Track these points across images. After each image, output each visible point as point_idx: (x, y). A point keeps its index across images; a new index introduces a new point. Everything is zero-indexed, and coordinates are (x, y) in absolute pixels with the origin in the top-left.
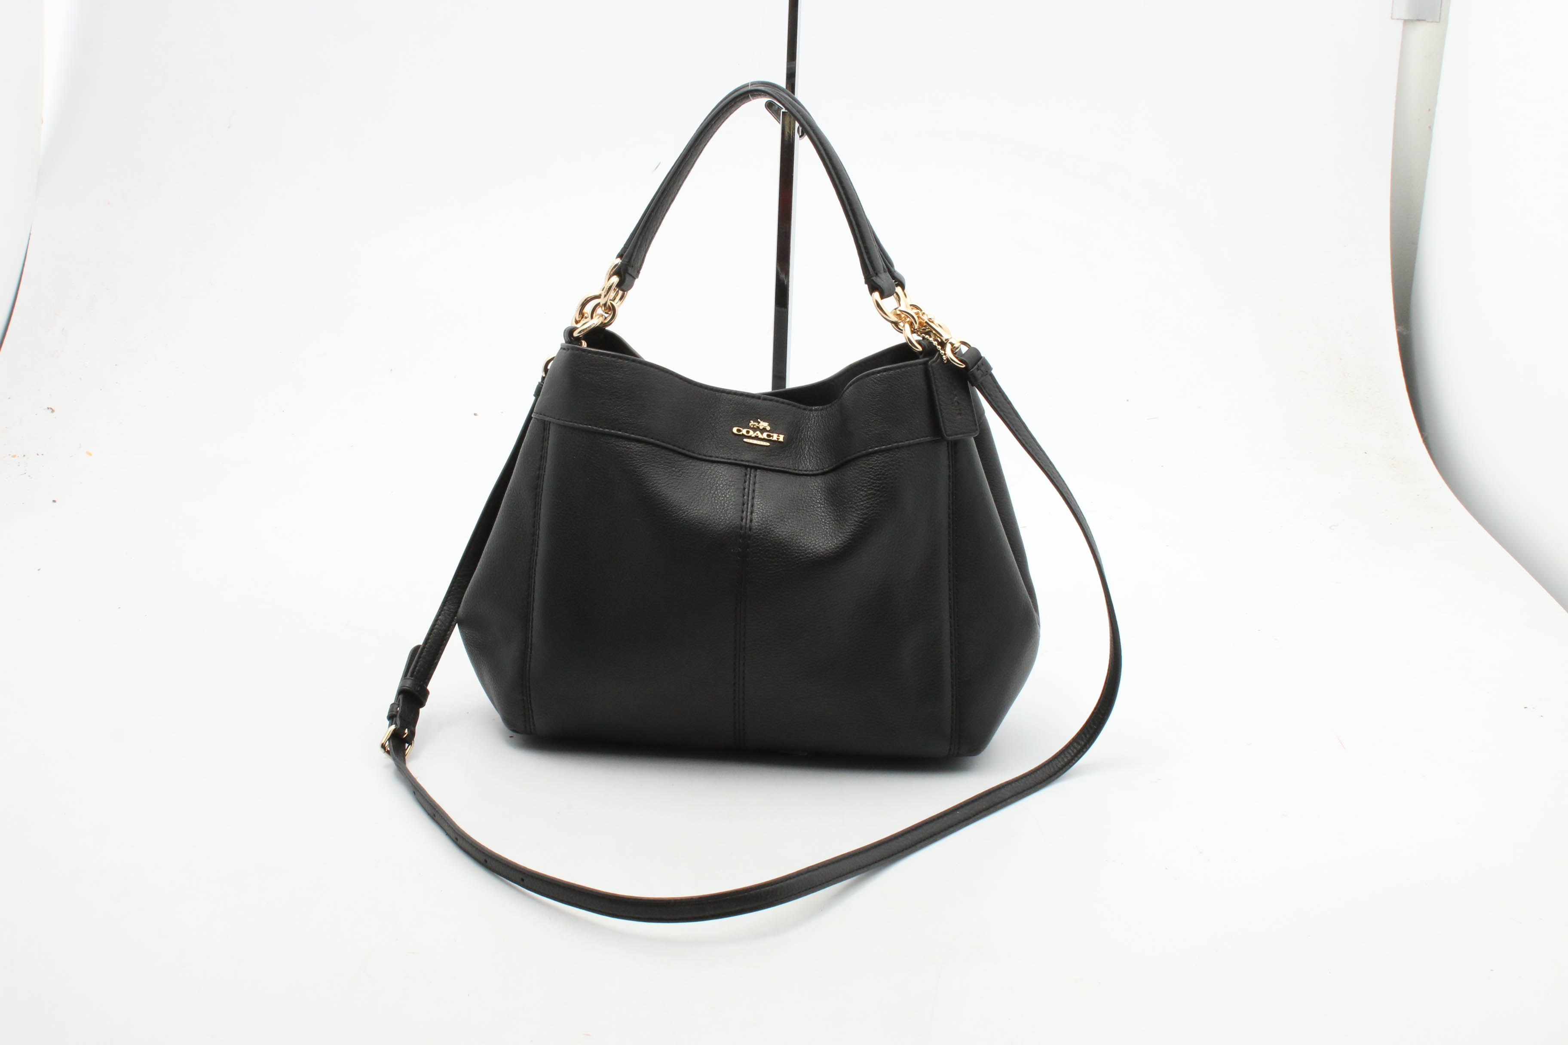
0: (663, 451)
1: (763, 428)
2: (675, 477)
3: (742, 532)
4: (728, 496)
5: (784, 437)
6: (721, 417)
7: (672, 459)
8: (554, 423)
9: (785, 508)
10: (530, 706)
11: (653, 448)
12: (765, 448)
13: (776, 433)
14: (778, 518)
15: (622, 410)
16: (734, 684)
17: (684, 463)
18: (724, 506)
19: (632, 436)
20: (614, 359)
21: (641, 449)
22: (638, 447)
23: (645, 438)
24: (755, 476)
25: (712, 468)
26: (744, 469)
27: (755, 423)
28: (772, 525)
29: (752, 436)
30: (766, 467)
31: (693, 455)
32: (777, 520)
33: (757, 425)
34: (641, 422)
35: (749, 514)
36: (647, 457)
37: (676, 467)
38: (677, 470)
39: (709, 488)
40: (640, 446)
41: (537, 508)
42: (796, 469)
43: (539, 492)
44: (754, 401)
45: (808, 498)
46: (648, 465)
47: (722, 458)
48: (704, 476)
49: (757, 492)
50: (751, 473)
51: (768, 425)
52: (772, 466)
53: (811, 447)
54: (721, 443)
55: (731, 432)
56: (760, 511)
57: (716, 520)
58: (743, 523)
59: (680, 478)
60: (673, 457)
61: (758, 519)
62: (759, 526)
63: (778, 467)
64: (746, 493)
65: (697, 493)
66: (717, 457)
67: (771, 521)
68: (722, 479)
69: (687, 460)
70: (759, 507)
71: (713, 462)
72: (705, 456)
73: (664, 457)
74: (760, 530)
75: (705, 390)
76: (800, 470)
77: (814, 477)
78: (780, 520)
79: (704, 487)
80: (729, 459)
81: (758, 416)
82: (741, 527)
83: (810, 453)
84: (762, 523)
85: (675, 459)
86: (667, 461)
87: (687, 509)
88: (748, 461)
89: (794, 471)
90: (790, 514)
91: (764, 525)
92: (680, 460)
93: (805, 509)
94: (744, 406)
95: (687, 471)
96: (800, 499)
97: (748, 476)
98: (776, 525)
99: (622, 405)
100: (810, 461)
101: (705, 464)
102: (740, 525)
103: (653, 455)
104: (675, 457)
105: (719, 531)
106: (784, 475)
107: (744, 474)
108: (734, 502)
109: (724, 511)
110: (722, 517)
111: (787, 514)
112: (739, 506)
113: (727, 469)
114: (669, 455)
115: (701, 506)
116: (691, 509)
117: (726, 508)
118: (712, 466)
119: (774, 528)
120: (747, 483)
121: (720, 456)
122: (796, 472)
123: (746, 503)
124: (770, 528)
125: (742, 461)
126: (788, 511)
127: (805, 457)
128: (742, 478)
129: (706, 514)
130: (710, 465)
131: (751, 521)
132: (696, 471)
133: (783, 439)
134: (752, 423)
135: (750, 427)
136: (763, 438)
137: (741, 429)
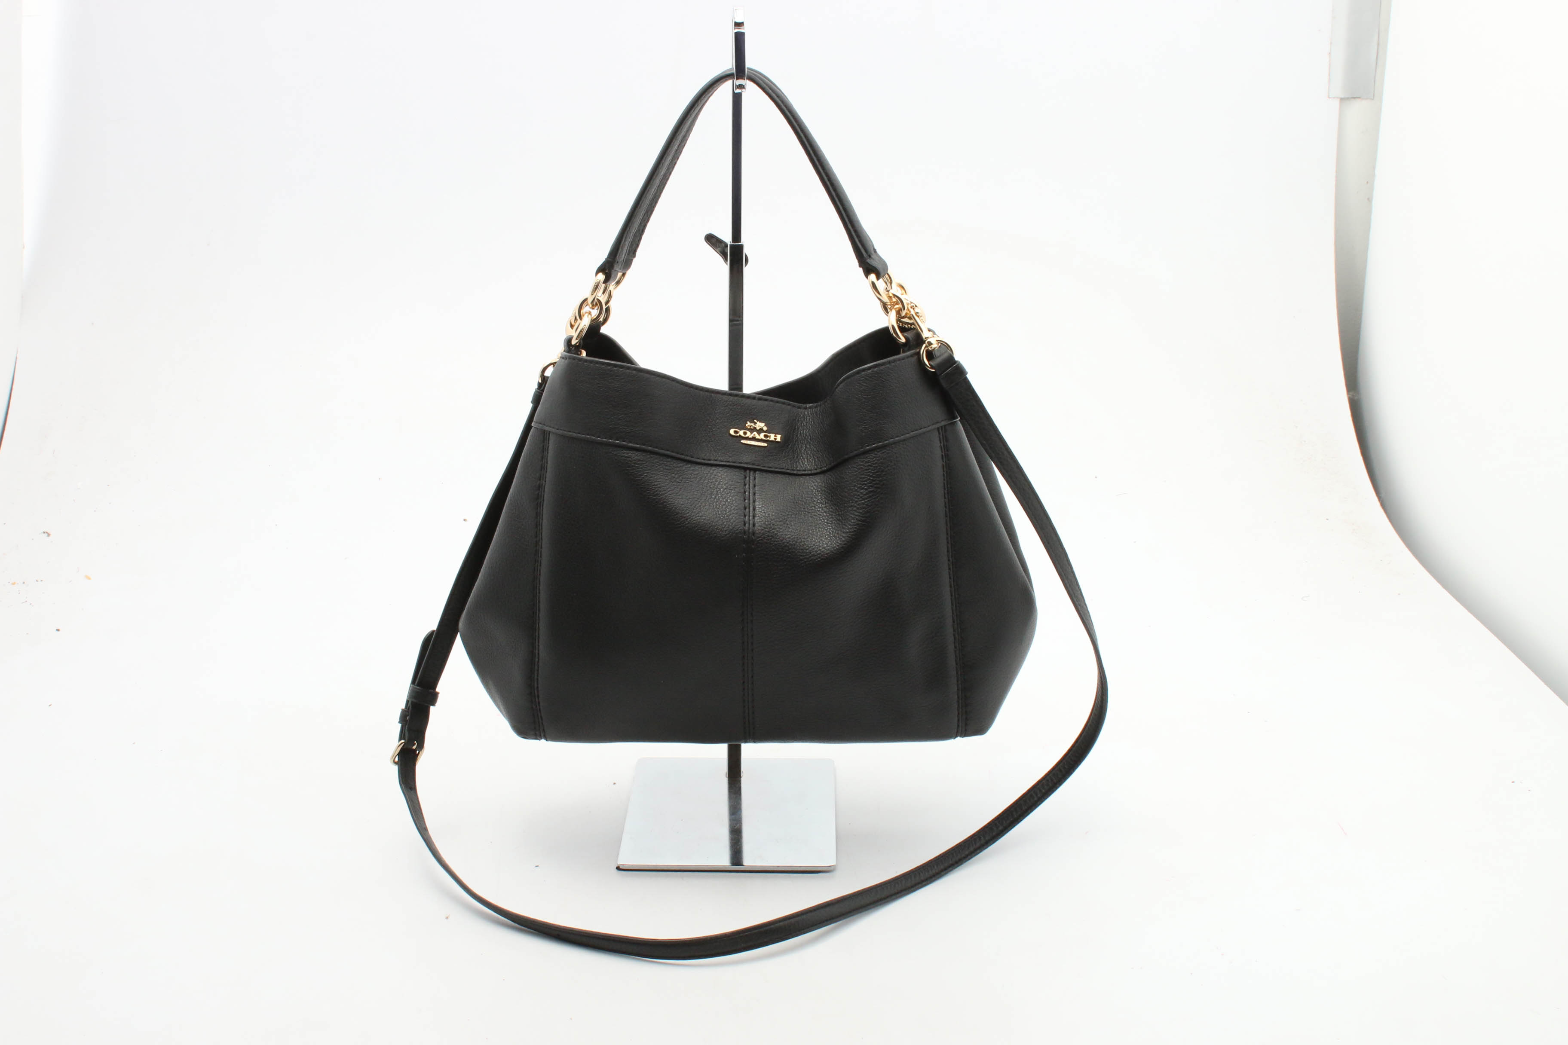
0: (661, 458)
1: (760, 429)
2: (677, 482)
3: (746, 536)
4: (729, 501)
5: (781, 437)
6: (717, 418)
7: (671, 466)
8: (553, 433)
9: (787, 510)
10: (539, 714)
11: (651, 456)
12: (763, 448)
13: (773, 433)
14: (780, 521)
15: (620, 419)
17: (684, 469)
18: (725, 511)
19: (630, 445)
20: (613, 371)
21: (639, 459)
22: (637, 455)
23: (643, 446)
24: (755, 479)
25: (711, 472)
26: (743, 471)
27: (752, 424)
28: (775, 529)
29: (749, 437)
30: (765, 468)
31: (692, 459)
32: (780, 523)
33: (754, 426)
34: (640, 430)
35: (751, 518)
36: (646, 465)
37: (675, 473)
38: (676, 476)
39: (709, 492)
40: (640, 456)
41: (538, 518)
43: (540, 502)
44: (749, 401)
45: (808, 499)
46: (647, 473)
47: (721, 461)
48: (704, 481)
49: (758, 495)
50: (750, 475)
52: (771, 468)
53: (808, 446)
54: (719, 445)
55: (728, 434)
56: (762, 515)
57: (719, 526)
58: (746, 528)
59: (681, 484)
60: (672, 463)
61: (761, 524)
62: (762, 530)
63: (777, 468)
64: (747, 496)
65: (698, 499)
66: (716, 460)
67: (774, 524)
68: (722, 483)
69: (686, 465)
70: (761, 510)
71: (712, 465)
72: (704, 460)
73: (663, 463)
74: (763, 534)
75: (701, 392)
76: (798, 470)
77: (813, 477)
78: (782, 523)
79: (705, 492)
80: (728, 462)
81: (754, 417)
82: (745, 532)
83: (807, 452)
84: (765, 526)
85: (675, 465)
86: (667, 468)
87: (690, 515)
88: (747, 463)
89: (792, 472)
90: (793, 516)
91: (767, 529)
92: (679, 465)
93: (806, 510)
94: (739, 407)
95: (687, 477)
96: (801, 501)
97: (747, 479)
98: (779, 528)
99: (619, 413)
100: (808, 460)
101: (704, 467)
102: (743, 530)
103: (653, 463)
104: (674, 463)
105: (723, 537)
106: (783, 476)
107: (744, 477)
108: (736, 506)
109: (727, 516)
110: (724, 522)
111: (789, 516)
112: (741, 510)
113: (726, 472)
114: (669, 461)
115: (703, 513)
116: (693, 516)
117: (728, 514)
118: (711, 469)
119: (777, 531)
120: (747, 486)
121: (719, 458)
122: (795, 472)
123: (748, 507)
124: (774, 532)
125: (741, 463)
126: (790, 513)
127: (803, 456)
128: (742, 481)
129: (709, 520)
130: (709, 468)
131: (754, 525)
132: (695, 476)
133: (781, 440)
134: (749, 423)
135: (747, 428)
136: (760, 438)
137: (739, 430)
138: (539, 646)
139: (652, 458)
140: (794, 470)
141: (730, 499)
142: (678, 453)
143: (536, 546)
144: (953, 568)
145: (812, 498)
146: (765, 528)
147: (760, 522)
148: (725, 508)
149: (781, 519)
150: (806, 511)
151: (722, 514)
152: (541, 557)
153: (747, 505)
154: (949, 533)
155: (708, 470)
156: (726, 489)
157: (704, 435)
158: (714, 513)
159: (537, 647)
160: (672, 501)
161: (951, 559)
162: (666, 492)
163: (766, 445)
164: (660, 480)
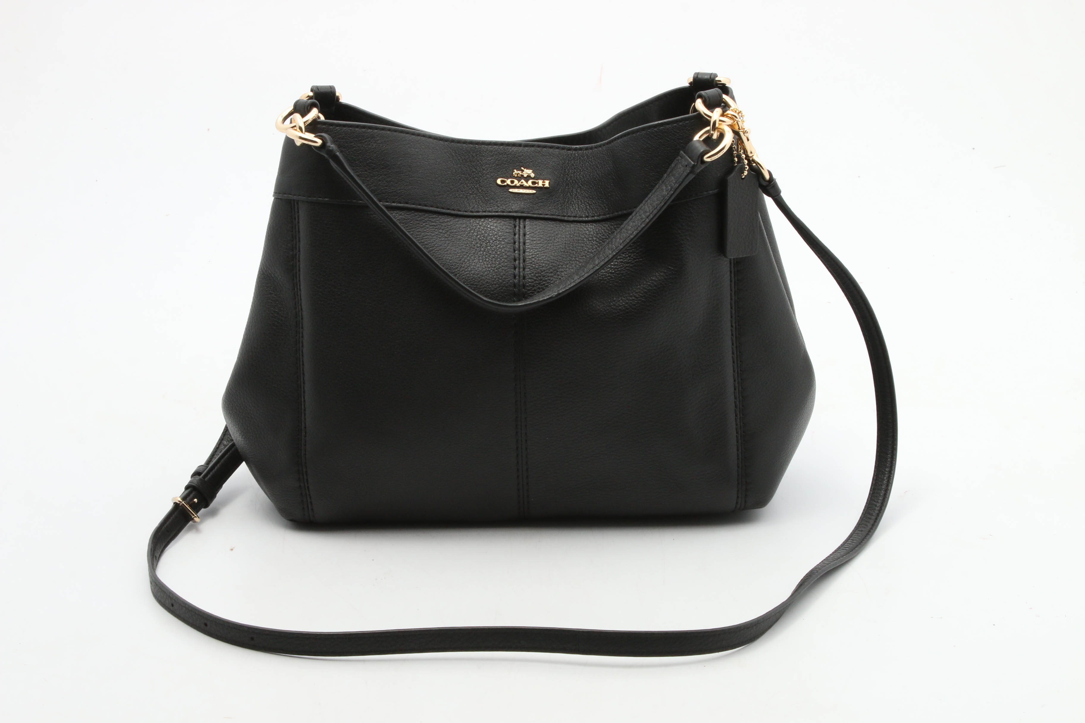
0: (427, 215)
1: (528, 176)
2: (443, 239)
3: (516, 290)
4: (498, 253)
5: (549, 183)
6: (484, 170)
7: (437, 222)
8: (303, 201)
9: (557, 261)
10: (307, 492)
11: (416, 214)
12: (531, 196)
13: (541, 179)
14: (551, 273)
15: (380, 180)
16: (517, 448)
17: (451, 223)
18: (495, 264)
19: (394, 204)
20: (364, 130)
21: (403, 217)
22: (401, 215)
23: (407, 205)
24: (525, 227)
25: (480, 224)
26: (513, 220)
27: (518, 172)
28: (546, 281)
29: (517, 185)
30: (535, 216)
31: (459, 213)
32: (550, 275)
33: (520, 174)
34: (400, 190)
35: (521, 270)
36: (411, 224)
37: (442, 228)
38: (444, 232)
39: (479, 245)
40: (403, 214)
41: (296, 289)
42: (565, 214)
43: (296, 273)
44: (515, 149)
45: (579, 248)
46: (413, 231)
47: (489, 212)
48: (473, 233)
49: (528, 244)
50: (520, 224)
51: (533, 172)
52: (541, 214)
53: (578, 191)
54: (487, 196)
55: (495, 184)
56: (532, 267)
57: (489, 279)
58: (516, 281)
59: (449, 239)
60: (438, 219)
61: (532, 276)
62: (532, 282)
63: (547, 215)
64: (517, 246)
65: (467, 253)
66: (485, 212)
67: (544, 276)
68: (491, 234)
69: (454, 220)
70: (531, 261)
71: (481, 217)
72: (472, 212)
73: (428, 220)
74: (534, 286)
75: (464, 145)
76: (569, 216)
77: (584, 224)
78: (552, 274)
79: (474, 245)
80: (497, 212)
81: (521, 164)
82: (515, 285)
83: (578, 197)
84: (535, 278)
85: (441, 220)
86: (433, 224)
87: (459, 271)
88: (516, 212)
89: (563, 218)
90: (564, 266)
91: (538, 281)
92: (446, 220)
93: (577, 259)
94: (506, 156)
95: (455, 231)
96: (572, 250)
97: (517, 228)
98: (549, 280)
99: (379, 174)
100: (579, 206)
101: (472, 220)
102: (513, 283)
103: (417, 220)
104: (441, 218)
105: (493, 291)
106: (554, 222)
107: (513, 226)
108: (506, 259)
109: (497, 269)
110: (494, 275)
111: (559, 267)
112: (511, 262)
113: (496, 223)
114: (434, 218)
115: (472, 267)
116: (462, 271)
117: (498, 267)
118: (480, 221)
119: (548, 283)
120: (517, 236)
121: (488, 209)
122: (566, 218)
123: (518, 259)
124: (544, 284)
125: (510, 212)
126: (561, 263)
127: (573, 202)
128: (511, 231)
129: (478, 274)
130: (477, 221)
131: (524, 278)
132: (463, 229)
133: (549, 185)
134: (516, 171)
135: (514, 176)
136: (528, 186)
137: (506, 180)
138: (305, 419)
139: (416, 216)
140: (565, 216)
141: (500, 251)
142: (443, 209)
143: (296, 318)
144: (736, 334)
145: (583, 247)
146: (535, 280)
147: (530, 274)
148: (495, 261)
149: (551, 270)
150: (577, 261)
151: (492, 267)
152: (302, 328)
153: (517, 255)
154: (733, 298)
155: (477, 222)
156: (495, 240)
157: (470, 187)
158: (484, 267)
159: (303, 419)
160: (440, 258)
161: (734, 325)
162: (433, 248)
163: (534, 192)
164: (426, 237)
